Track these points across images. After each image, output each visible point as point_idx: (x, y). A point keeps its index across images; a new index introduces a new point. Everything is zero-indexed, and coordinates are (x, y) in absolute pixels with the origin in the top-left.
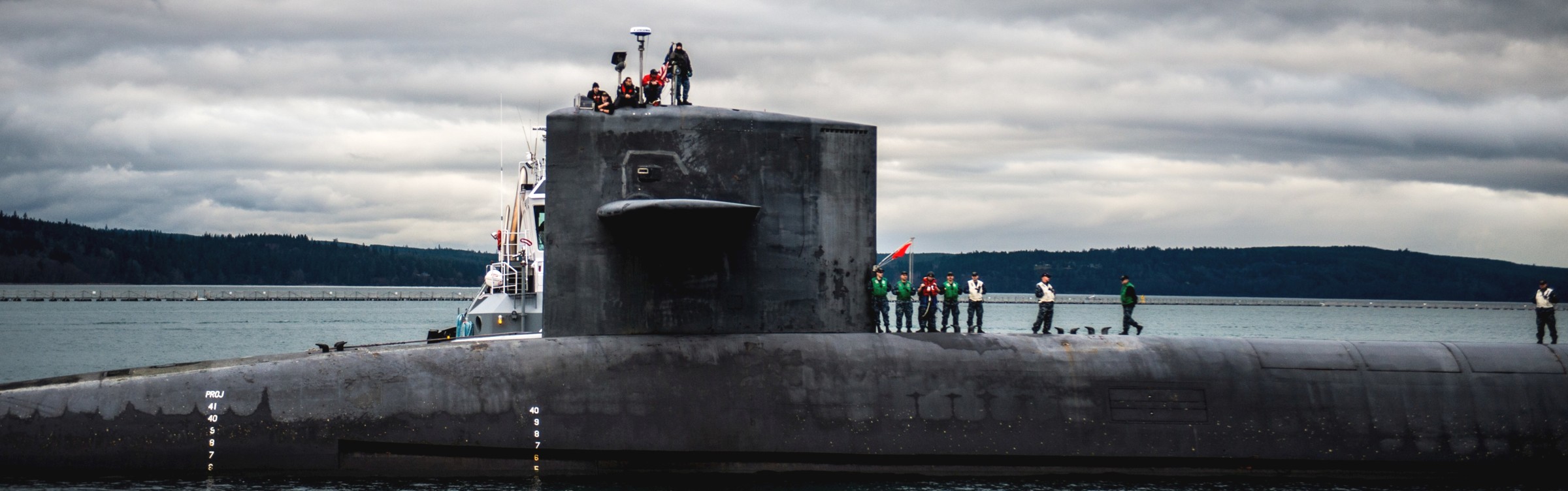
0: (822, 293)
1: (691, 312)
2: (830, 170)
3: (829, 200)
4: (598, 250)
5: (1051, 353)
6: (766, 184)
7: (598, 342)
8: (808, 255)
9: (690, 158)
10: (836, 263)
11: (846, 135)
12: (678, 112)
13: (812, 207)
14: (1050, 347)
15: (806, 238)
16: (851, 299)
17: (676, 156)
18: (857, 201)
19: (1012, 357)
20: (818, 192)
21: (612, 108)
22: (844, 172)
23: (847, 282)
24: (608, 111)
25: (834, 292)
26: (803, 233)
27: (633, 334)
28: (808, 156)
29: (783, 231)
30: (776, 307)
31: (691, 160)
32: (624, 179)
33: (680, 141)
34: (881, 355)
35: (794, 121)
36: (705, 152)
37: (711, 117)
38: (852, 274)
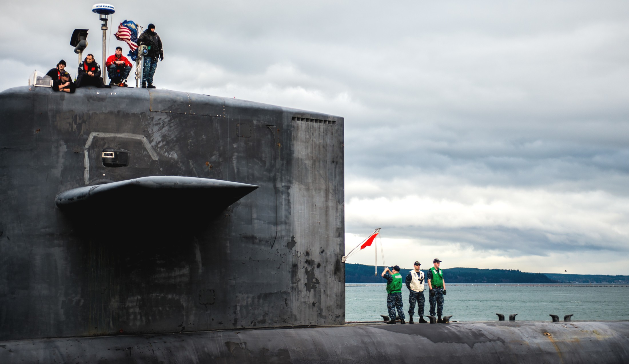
0: (294, 285)
1: (160, 308)
2: (301, 159)
3: (300, 189)
4: (56, 242)
5: (537, 344)
6: (238, 171)
7: (56, 347)
8: (280, 246)
9: (160, 142)
10: (307, 254)
11: (316, 125)
12: (145, 93)
13: (284, 197)
14: (535, 338)
15: (279, 228)
16: (322, 291)
17: (145, 140)
18: (327, 191)
19: (502, 350)
20: (290, 182)
21: (73, 87)
22: (314, 161)
23: (318, 273)
24: (68, 90)
25: (306, 284)
26: (276, 224)
27: (96, 336)
28: (279, 145)
29: (256, 221)
30: (250, 301)
31: (161, 145)
32: (87, 163)
33: (149, 124)
34: (373, 351)
35: (266, 108)
36: (176, 137)
37: (182, 100)
38: (322, 265)
